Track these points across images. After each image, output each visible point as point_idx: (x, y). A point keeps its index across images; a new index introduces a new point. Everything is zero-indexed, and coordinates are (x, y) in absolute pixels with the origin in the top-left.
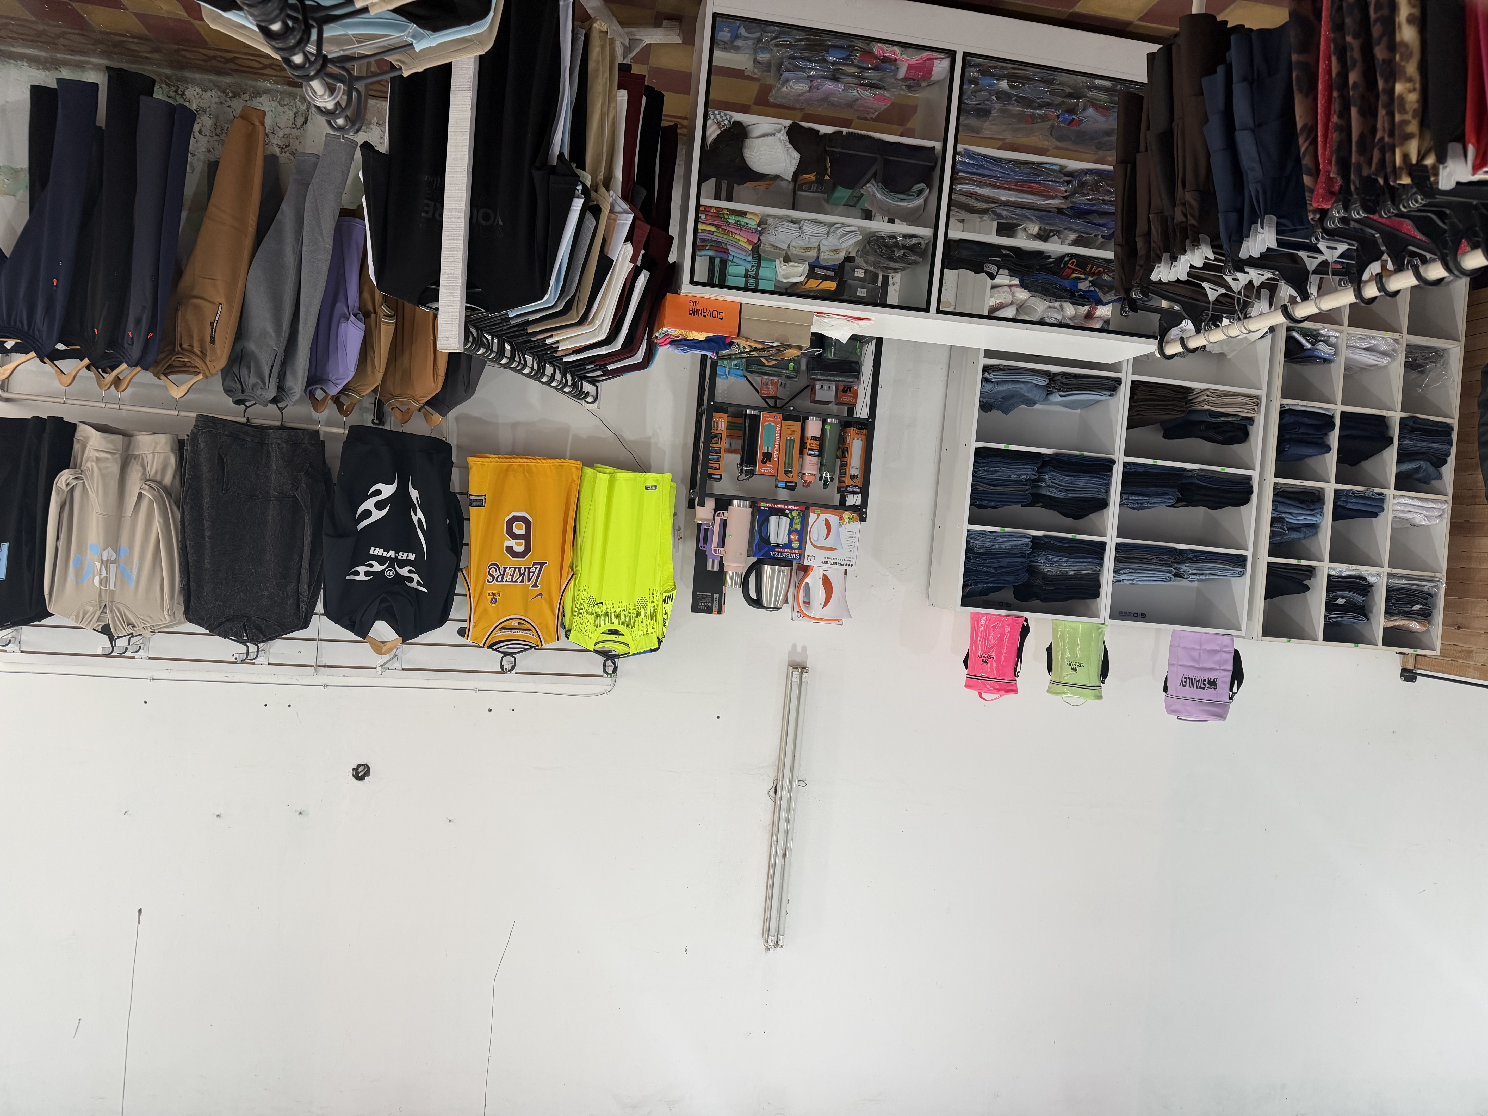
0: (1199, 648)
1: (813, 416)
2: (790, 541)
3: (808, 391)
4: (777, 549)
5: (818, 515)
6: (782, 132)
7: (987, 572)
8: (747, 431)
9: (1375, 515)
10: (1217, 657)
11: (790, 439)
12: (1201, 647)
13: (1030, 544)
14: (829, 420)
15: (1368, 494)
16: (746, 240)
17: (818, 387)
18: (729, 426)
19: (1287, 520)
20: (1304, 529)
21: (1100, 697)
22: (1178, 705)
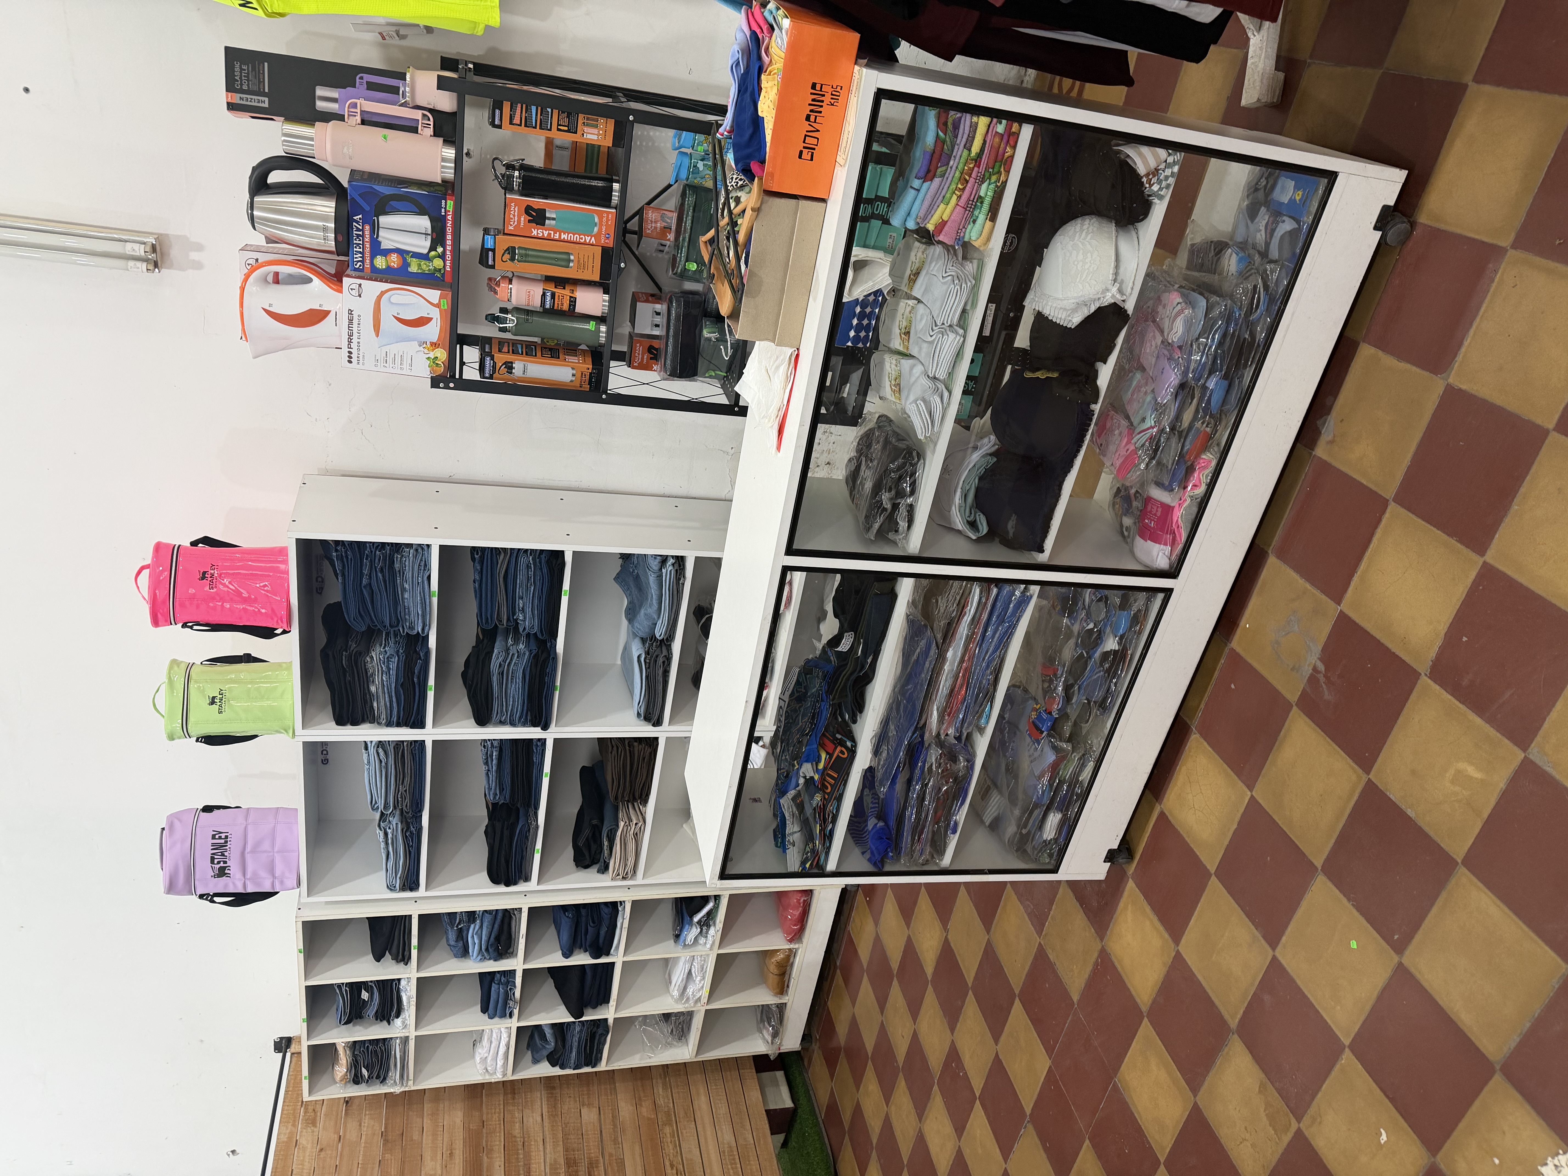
0: (276, 849)
1: (610, 301)
2: (386, 253)
3: (651, 289)
4: (367, 227)
5: (438, 306)
6: (1118, 296)
7: (362, 574)
8: (586, 182)
9: (484, 1010)
10: (263, 874)
11: (569, 261)
12: (277, 852)
13: (415, 632)
14: (603, 328)
15: (511, 1003)
16: (945, 218)
17: (658, 307)
18: (592, 149)
19: (472, 926)
20: (461, 944)
21: (171, 738)
22: (182, 831)
